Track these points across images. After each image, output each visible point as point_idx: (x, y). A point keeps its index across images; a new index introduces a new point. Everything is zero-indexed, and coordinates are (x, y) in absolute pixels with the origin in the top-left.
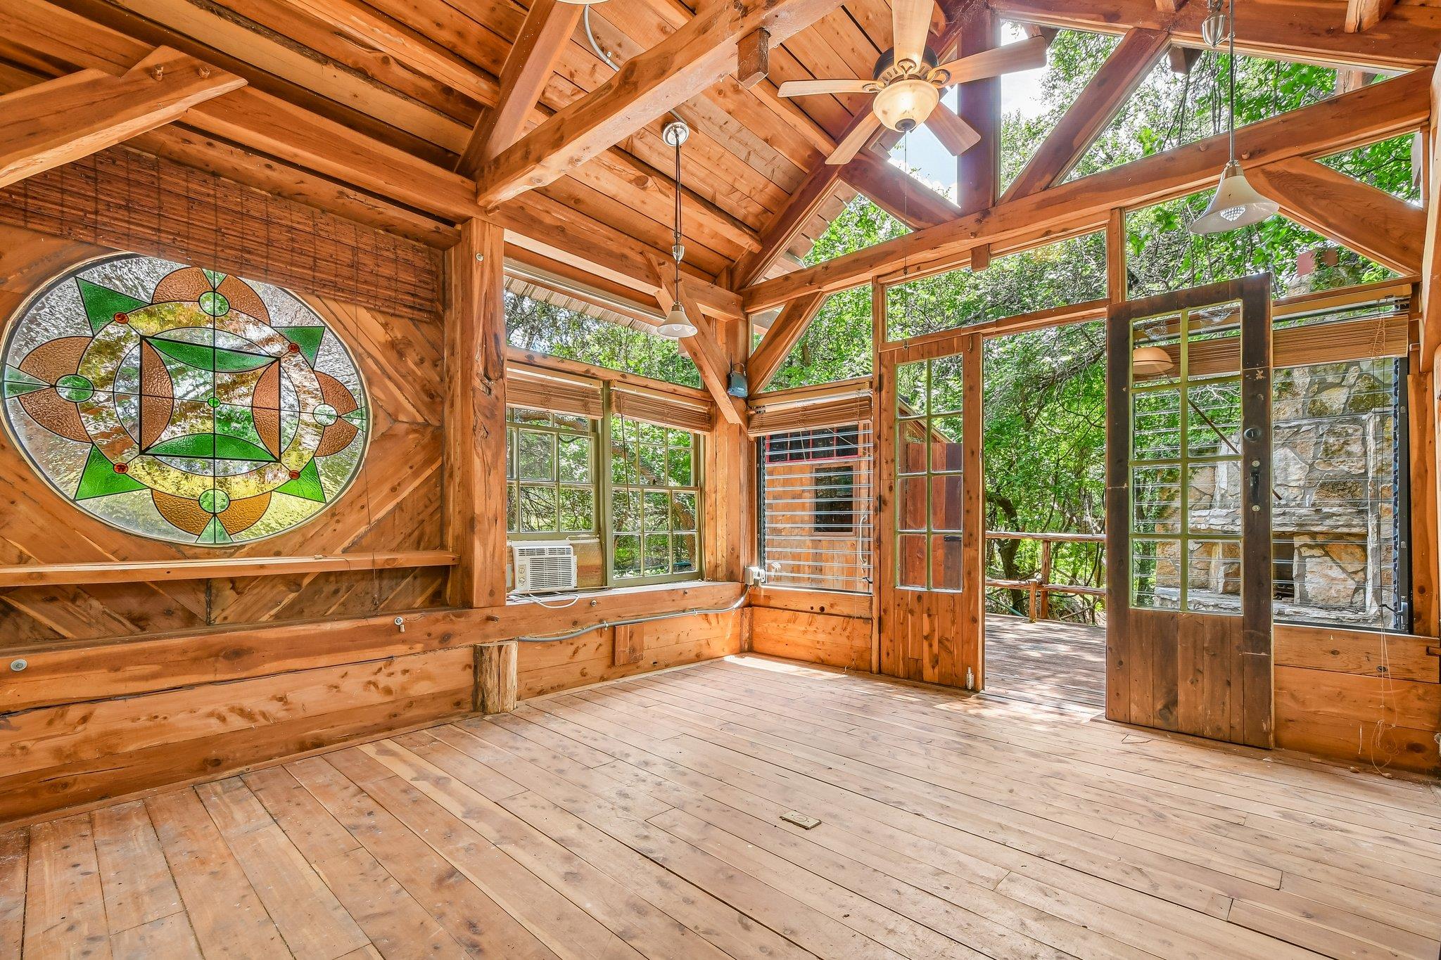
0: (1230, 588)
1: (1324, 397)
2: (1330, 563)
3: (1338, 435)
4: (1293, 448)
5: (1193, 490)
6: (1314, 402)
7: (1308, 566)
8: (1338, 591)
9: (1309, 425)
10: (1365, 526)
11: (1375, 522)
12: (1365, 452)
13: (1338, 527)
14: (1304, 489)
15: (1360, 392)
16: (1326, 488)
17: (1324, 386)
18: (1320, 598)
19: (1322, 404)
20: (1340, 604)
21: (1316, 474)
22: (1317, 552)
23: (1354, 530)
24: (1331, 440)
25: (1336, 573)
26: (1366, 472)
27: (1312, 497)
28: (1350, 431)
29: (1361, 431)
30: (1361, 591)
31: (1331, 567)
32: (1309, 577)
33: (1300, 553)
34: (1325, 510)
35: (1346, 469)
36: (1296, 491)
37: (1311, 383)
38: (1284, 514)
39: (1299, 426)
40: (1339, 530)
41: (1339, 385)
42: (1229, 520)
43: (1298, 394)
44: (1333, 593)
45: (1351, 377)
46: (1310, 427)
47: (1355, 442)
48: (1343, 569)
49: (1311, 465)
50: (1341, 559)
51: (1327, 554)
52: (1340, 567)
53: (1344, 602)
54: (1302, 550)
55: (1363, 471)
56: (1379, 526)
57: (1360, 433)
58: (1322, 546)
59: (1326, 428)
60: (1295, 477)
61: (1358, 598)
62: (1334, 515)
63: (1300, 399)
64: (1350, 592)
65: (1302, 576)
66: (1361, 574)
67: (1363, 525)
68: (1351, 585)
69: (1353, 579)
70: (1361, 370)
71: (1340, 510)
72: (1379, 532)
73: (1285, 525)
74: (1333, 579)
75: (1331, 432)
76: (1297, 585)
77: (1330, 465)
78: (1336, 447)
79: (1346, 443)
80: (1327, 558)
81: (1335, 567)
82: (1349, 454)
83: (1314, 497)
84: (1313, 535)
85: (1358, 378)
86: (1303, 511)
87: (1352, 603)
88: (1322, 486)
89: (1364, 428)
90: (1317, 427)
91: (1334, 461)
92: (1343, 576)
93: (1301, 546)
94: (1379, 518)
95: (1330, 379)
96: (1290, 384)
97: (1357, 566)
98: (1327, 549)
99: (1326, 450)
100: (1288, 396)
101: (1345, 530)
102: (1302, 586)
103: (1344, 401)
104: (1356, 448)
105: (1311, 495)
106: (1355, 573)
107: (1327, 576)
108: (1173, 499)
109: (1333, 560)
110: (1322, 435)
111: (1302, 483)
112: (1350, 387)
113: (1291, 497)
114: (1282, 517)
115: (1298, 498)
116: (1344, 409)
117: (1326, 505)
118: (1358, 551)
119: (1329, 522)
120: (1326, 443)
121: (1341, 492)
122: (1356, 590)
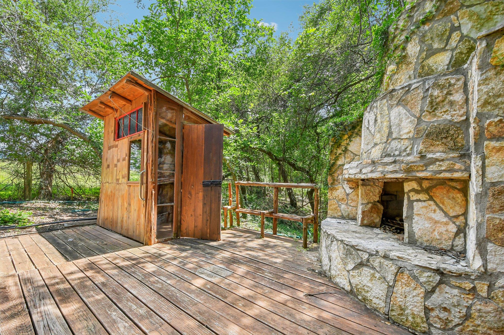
0: (365, 222)
1: (431, 61)
2: (434, 207)
3: (442, 87)
4: (404, 106)
5: (350, 153)
6: (423, 67)
7: (415, 209)
8: (441, 234)
9: (418, 82)
10: (468, 169)
11: (480, 163)
12: (467, 101)
13: (440, 172)
14: (413, 140)
15: (461, 53)
16: (431, 138)
17: (432, 52)
18: (425, 239)
19: (430, 68)
20: (442, 246)
21: (423, 126)
22: (422, 196)
23: (457, 175)
24: (436, 93)
25: (439, 216)
26: (467, 119)
27: (420, 146)
28: (453, 81)
29: (463, 79)
30: (462, 235)
31: (435, 211)
32: (416, 218)
33: (409, 197)
34: (429, 156)
35: (449, 118)
36: (407, 143)
37: (421, 52)
38: (395, 162)
39: (410, 86)
40: (442, 175)
41: (444, 50)
42: (358, 170)
43: (411, 63)
44: (436, 235)
45: (453, 43)
46: (418, 84)
47: (457, 92)
48: (446, 214)
49: (419, 119)
50: (443, 204)
51: (431, 198)
52: (443, 210)
53: (446, 245)
54: (411, 194)
55: (464, 118)
56: (483, 167)
57: (461, 83)
58: (427, 191)
59: (431, 82)
60: (406, 131)
61: (459, 242)
62: (437, 160)
63: (412, 66)
64: (452, 235)
65: (410, 218)
66: (462, 218)
67: (465, 170)
68: (453, 229)
69: (454, 223)
70: (462, 34)
71: (444, 156)
72: (483, 175)
73: (396, 172)
74: (436, 222)
75: (436, 85)
76: (406, 225)
77: (435, 115)
78: (440, 98)
79: (449, 93)
80: (431, 203)
81: (438, 211)
82: (452, 103)
83: (421, 147)
84: (420, 180)
85: (459, 41)
86: (410, 158)
87: (453, 245)
88: (428, 136)
89: (466, 76)
90: (424, 83)
91: (438, 113)
92: (445, 220)
93: (410, 191)
94: (484, 158)
95: (436, 46)
96: (405, 57)
97: (459, 210)
98: (432, 194)
99: (431, 103)
100: (404, 66)
101: (448, 175)
102: (410, 226)
103: (447, 62)
104: (458, 97)
105: (419, 145)
106: (457, 217)
107: (430, 219)
108: (338, 159)
109: (437, 205)
110: (428, 90)
111: (411, 135)
112: (453, 50)
113: (403, 148)
114: (393, 165)
115: (408, 149)
116: (448, 69)
117: (429, 152)
118: (459, 196)
119: (432, 168)
120: (431, 96)
121: (444, 140)
122: (457, 234)
